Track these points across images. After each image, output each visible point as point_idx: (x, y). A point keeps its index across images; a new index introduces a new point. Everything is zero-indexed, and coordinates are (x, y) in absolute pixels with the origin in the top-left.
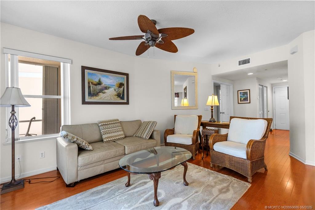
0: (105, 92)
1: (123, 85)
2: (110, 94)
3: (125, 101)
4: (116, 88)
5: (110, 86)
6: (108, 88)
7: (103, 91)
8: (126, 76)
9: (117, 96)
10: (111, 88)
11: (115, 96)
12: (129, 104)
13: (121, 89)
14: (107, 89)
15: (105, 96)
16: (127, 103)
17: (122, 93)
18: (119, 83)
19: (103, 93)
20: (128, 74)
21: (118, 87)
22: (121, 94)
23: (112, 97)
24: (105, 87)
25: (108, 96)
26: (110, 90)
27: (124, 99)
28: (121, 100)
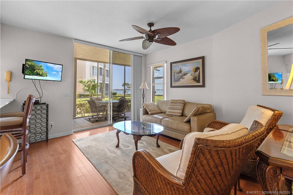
0: (184, 78)
1: (199, 68)
2: (188, 78)
3: (201, 84)
4: (193, 73)
6: (186, 74)
8: (202, 60)
9: (193, 79)
11: (191, 80)
12: (205, 87)
13: (197, 72)
15: (184, 81)
16: (203, 86)
17: (198, 76)
18: (195, 68)
20: (204, 57)
21: (194, 71)
22: (197, 78)
23: (189, 81)
24: (184, 74)
25: (186, 81)
26: (188, 75)
27: (199, 82)
28: (197, 83)
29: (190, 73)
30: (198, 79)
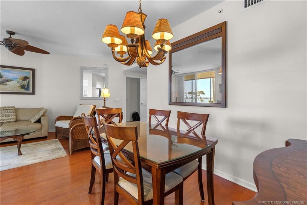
0: (7, 84)
1: (29, 78)
2: (13, 85)
3: (31, 91)
4: (20, 81)
5: (12, 79)
6: (10, 81)
7: (4, 83)
8: (31, 71)
9: (21, 87)
10: (13, 81)
11: (18, 88)
12: (34, 94)
13: (26, 81)
14: (8, 82)
15: (6, 87)
16: (33, 93)
17: (27, 85)
18: (23, 77)
19: (4, 85)
20: (34, 69)
21: (22, 80)
22: (25, 86)
23: (15, 88)
24: (6, 80)
25: (10, 87)
26: (13, 82)
27: (29, 90)
28: (25, 91)
29: (16, 80)
30: (27, 87)
